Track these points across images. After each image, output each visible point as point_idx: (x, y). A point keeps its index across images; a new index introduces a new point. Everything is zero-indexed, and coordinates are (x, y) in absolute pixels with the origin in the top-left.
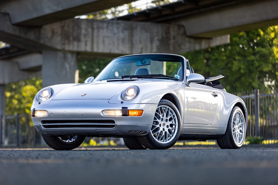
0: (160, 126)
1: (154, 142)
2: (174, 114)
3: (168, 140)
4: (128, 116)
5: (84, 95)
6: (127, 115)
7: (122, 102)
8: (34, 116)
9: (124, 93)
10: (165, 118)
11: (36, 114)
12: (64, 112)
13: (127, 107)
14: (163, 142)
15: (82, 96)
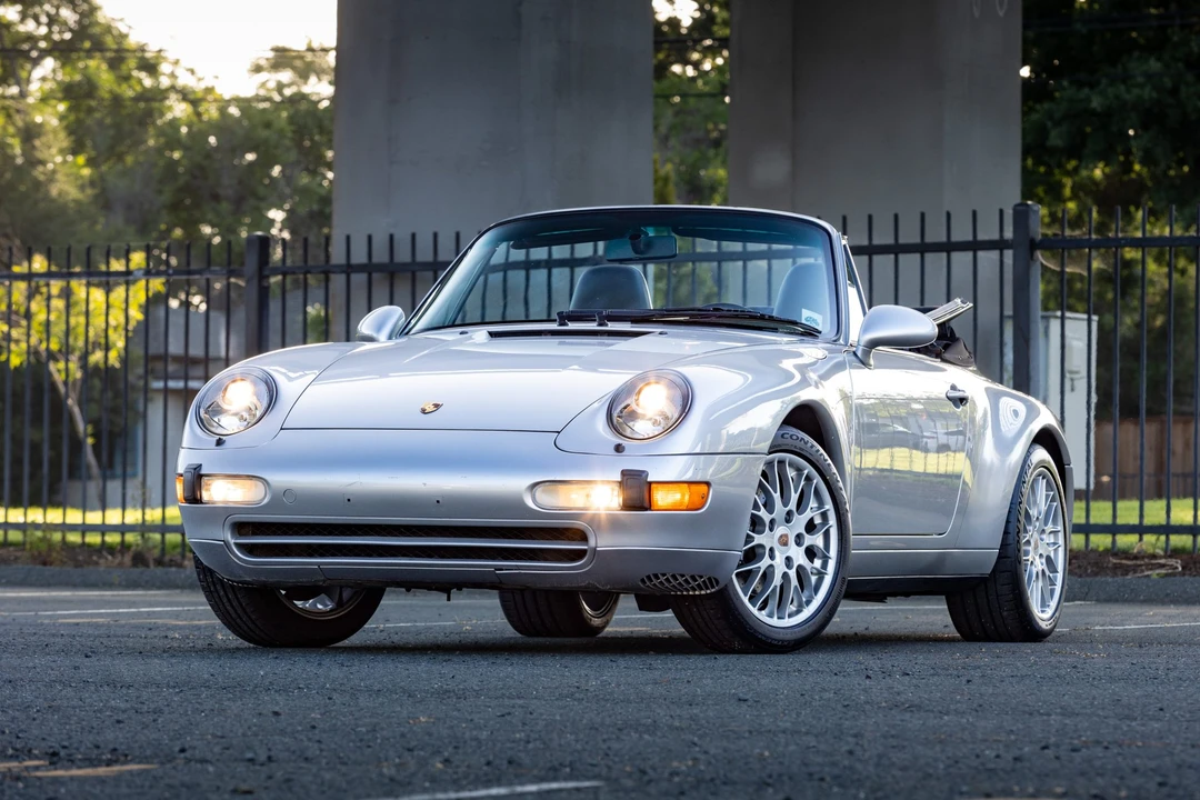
4: (646, 509)
5: (432, 408)
6: (646, 504)
7: (619, 448)
8: (196, 500)
9: (623, 405)
11: (208, 490)
12: (351, 487)
13: (643, 472)
15: (424, 411)
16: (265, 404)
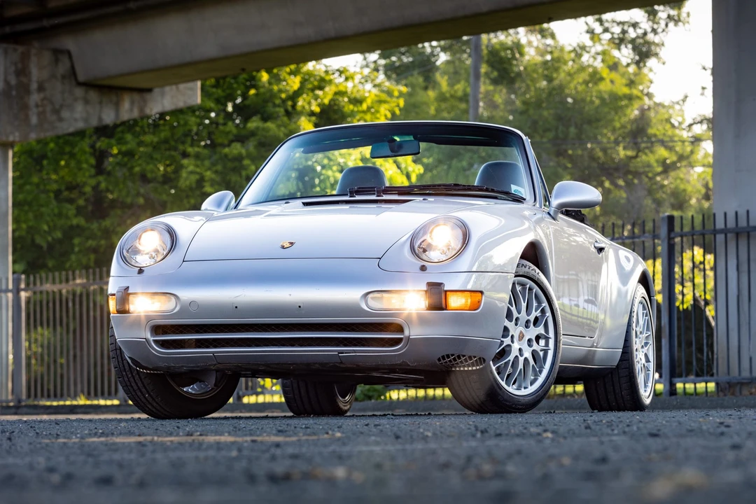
0: (512, 342)
1: (498, 390)
2: (544, 305)
3: (532, 384)
4: (441, 309)
5: (288, 245)
6: (444, 306)
7: (423, 268)
8: (122, 311)
9: (421, 240)
10: (523, 316)
11: (133, 304)
12: (239, 299)
13: (442, 283)
14: (517, 389)
15: (283, 247)
16: (169, 246)
